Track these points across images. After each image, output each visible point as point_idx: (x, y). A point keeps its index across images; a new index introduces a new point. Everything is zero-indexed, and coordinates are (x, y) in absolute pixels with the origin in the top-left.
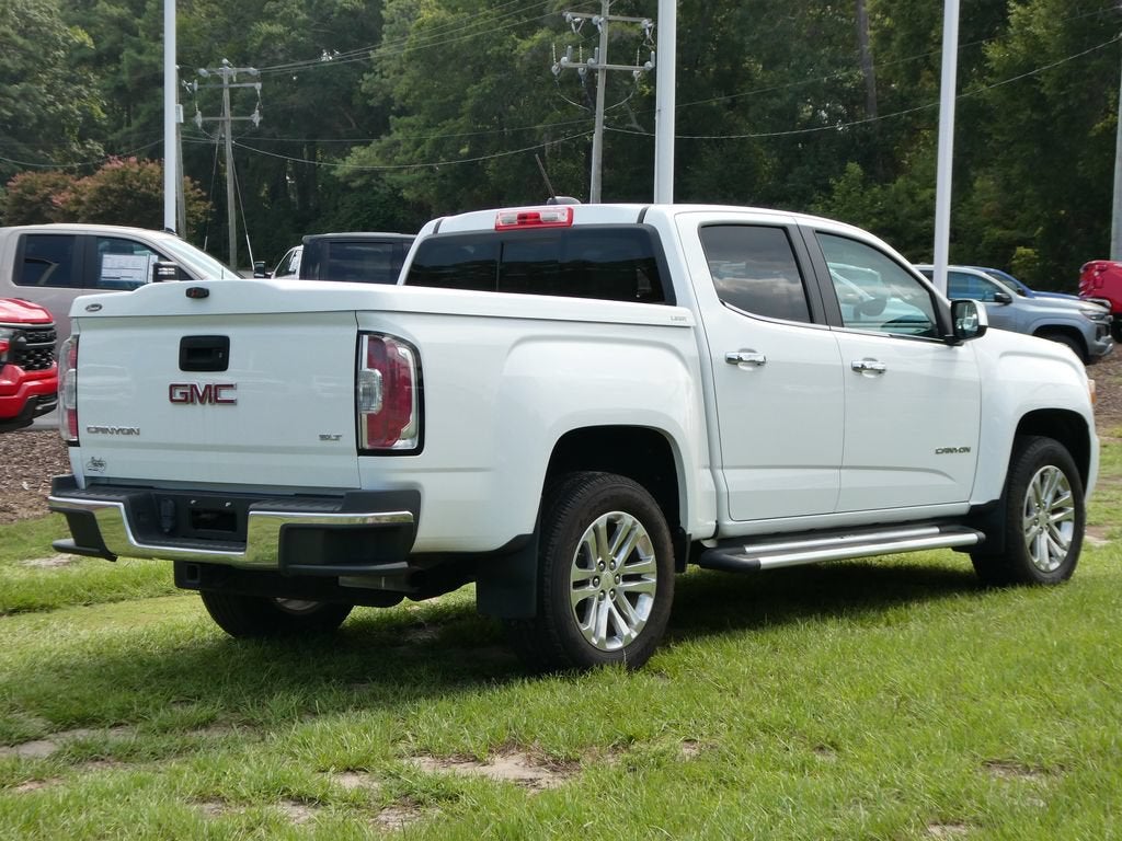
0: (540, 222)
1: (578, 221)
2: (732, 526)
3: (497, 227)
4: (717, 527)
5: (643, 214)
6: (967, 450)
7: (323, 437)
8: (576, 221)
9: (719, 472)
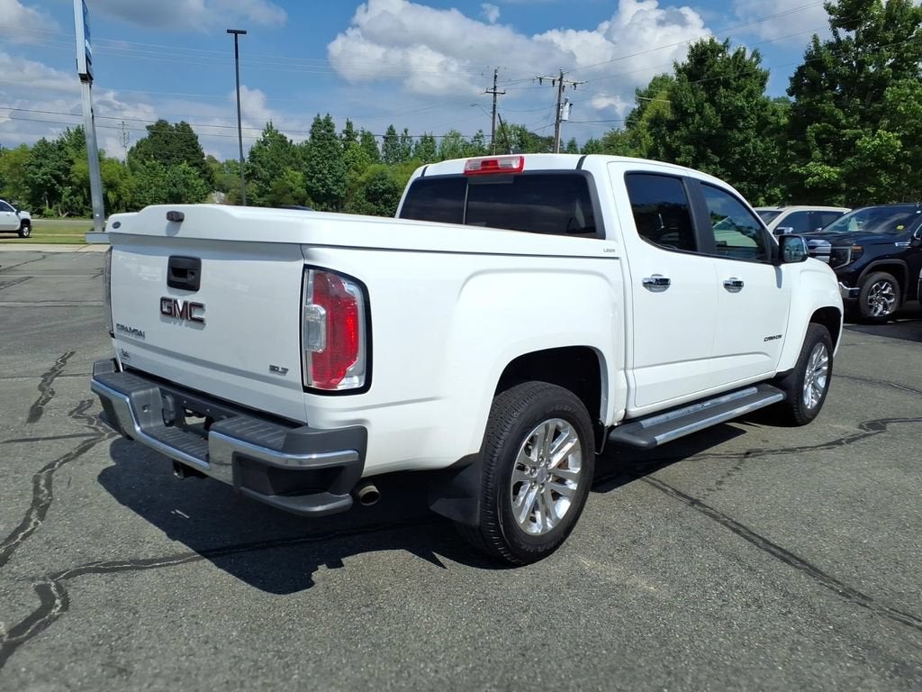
0: (498, 168)
1: (528, 167)
2: (635, 411)
3: (466, 172)
4: (626, 413)
5: (581, 162)
6: (780, 336)
7: (273, 369)
8: (526, 168)
9: (630, 372)
